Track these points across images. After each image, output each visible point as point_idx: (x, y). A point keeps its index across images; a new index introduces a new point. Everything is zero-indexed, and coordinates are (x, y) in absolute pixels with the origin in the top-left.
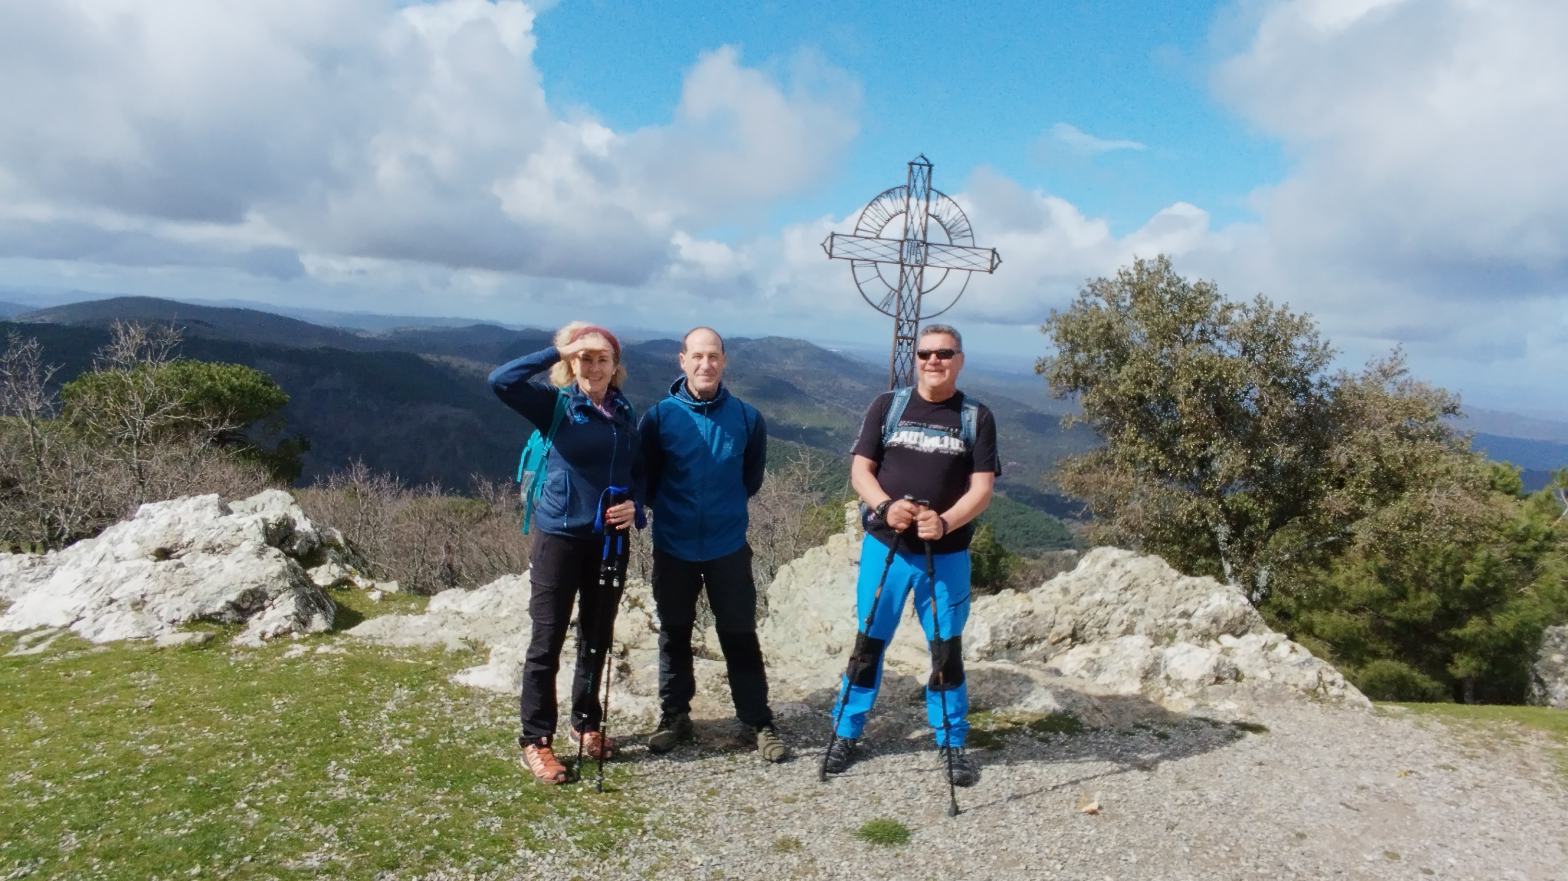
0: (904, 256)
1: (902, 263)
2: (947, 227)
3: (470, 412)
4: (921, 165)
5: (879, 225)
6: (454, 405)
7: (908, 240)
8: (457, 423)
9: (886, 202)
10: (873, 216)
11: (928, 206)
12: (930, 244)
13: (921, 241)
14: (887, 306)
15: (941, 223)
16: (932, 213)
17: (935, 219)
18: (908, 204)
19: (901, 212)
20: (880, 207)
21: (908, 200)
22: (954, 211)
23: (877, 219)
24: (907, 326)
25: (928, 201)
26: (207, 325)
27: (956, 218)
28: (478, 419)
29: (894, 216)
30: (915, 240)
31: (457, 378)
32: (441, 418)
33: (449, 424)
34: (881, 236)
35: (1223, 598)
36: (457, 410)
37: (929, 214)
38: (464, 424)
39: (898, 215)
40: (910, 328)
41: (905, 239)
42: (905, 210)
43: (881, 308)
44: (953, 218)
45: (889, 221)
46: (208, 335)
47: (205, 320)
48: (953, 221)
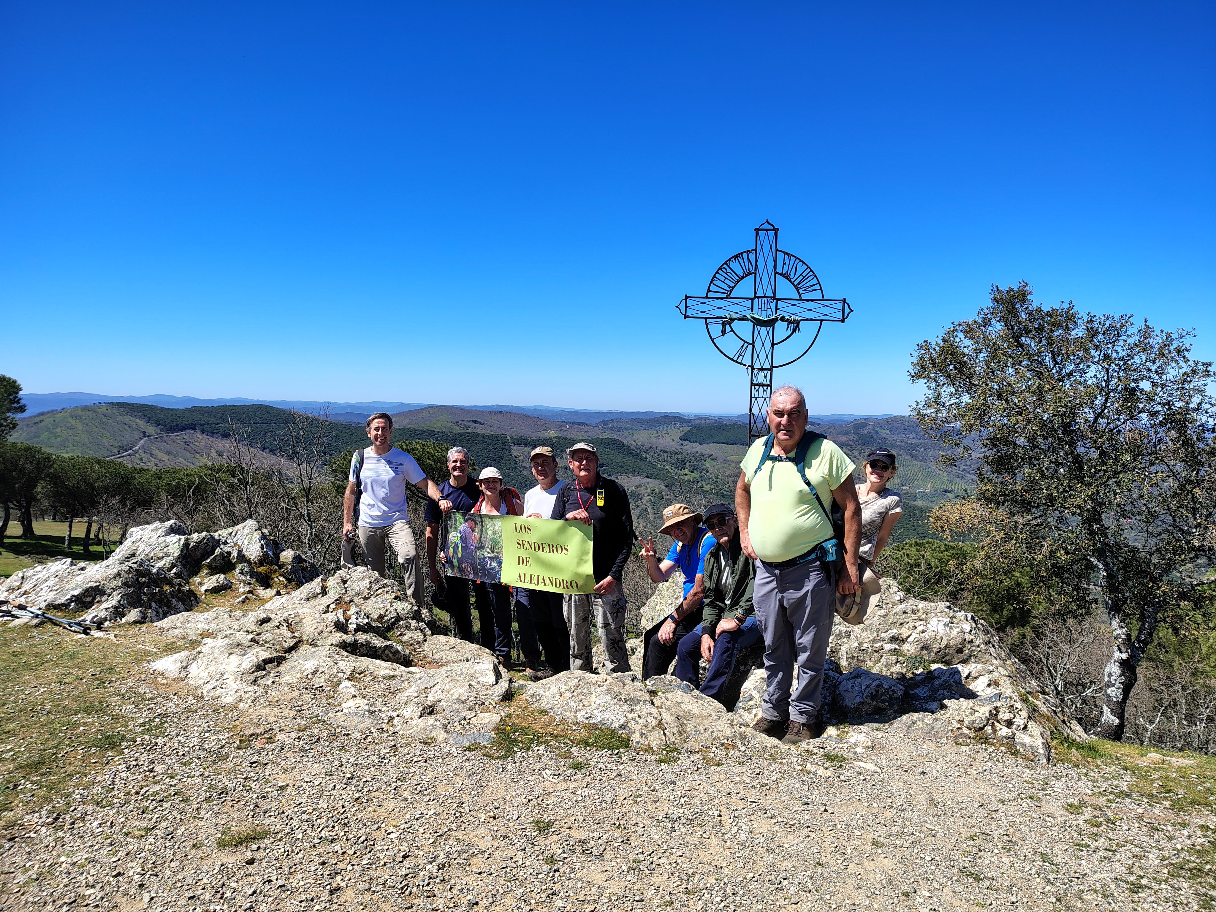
2: (796, 283)
3: (657, 482)
4: (767, 230)
5: (729, 286)
6: (646, 477)
7: (758, 297)
8: (649, 490)
9: (735, 266)
10: (723, 279)
11: (775, 266)
12: (780, 300)
13: (771, 298)
14: (741, 357)
15: (789, 280)
16: (780, 272)
17: (784, 276)
18: (756, 265)
19: (750, 274)
20: (729, 270)
21: (756, 262)
22: (801, 268)
23: (726, 281)
24: (762, 374)
25: (775, 261)
26: (480, 423)
27: (804, 275)
28: (663, 487)
29: (743, 277)
30: (765, 297)
31: (648, 457)
32: (637, 487)
33: (642, 490)
34: (731, 296)
35: (941, 624)
36: (648, 480)
37: (776, 273)
38: (653, 491)
39: (747, 276)
40: (765, 376)
41: (755, 297)
42: (753, 271)
43: (735, 359)
44: (801, 275)
45: (738, 281)
46: (480, 430)
47: (479, 420)
48: (801, 277)
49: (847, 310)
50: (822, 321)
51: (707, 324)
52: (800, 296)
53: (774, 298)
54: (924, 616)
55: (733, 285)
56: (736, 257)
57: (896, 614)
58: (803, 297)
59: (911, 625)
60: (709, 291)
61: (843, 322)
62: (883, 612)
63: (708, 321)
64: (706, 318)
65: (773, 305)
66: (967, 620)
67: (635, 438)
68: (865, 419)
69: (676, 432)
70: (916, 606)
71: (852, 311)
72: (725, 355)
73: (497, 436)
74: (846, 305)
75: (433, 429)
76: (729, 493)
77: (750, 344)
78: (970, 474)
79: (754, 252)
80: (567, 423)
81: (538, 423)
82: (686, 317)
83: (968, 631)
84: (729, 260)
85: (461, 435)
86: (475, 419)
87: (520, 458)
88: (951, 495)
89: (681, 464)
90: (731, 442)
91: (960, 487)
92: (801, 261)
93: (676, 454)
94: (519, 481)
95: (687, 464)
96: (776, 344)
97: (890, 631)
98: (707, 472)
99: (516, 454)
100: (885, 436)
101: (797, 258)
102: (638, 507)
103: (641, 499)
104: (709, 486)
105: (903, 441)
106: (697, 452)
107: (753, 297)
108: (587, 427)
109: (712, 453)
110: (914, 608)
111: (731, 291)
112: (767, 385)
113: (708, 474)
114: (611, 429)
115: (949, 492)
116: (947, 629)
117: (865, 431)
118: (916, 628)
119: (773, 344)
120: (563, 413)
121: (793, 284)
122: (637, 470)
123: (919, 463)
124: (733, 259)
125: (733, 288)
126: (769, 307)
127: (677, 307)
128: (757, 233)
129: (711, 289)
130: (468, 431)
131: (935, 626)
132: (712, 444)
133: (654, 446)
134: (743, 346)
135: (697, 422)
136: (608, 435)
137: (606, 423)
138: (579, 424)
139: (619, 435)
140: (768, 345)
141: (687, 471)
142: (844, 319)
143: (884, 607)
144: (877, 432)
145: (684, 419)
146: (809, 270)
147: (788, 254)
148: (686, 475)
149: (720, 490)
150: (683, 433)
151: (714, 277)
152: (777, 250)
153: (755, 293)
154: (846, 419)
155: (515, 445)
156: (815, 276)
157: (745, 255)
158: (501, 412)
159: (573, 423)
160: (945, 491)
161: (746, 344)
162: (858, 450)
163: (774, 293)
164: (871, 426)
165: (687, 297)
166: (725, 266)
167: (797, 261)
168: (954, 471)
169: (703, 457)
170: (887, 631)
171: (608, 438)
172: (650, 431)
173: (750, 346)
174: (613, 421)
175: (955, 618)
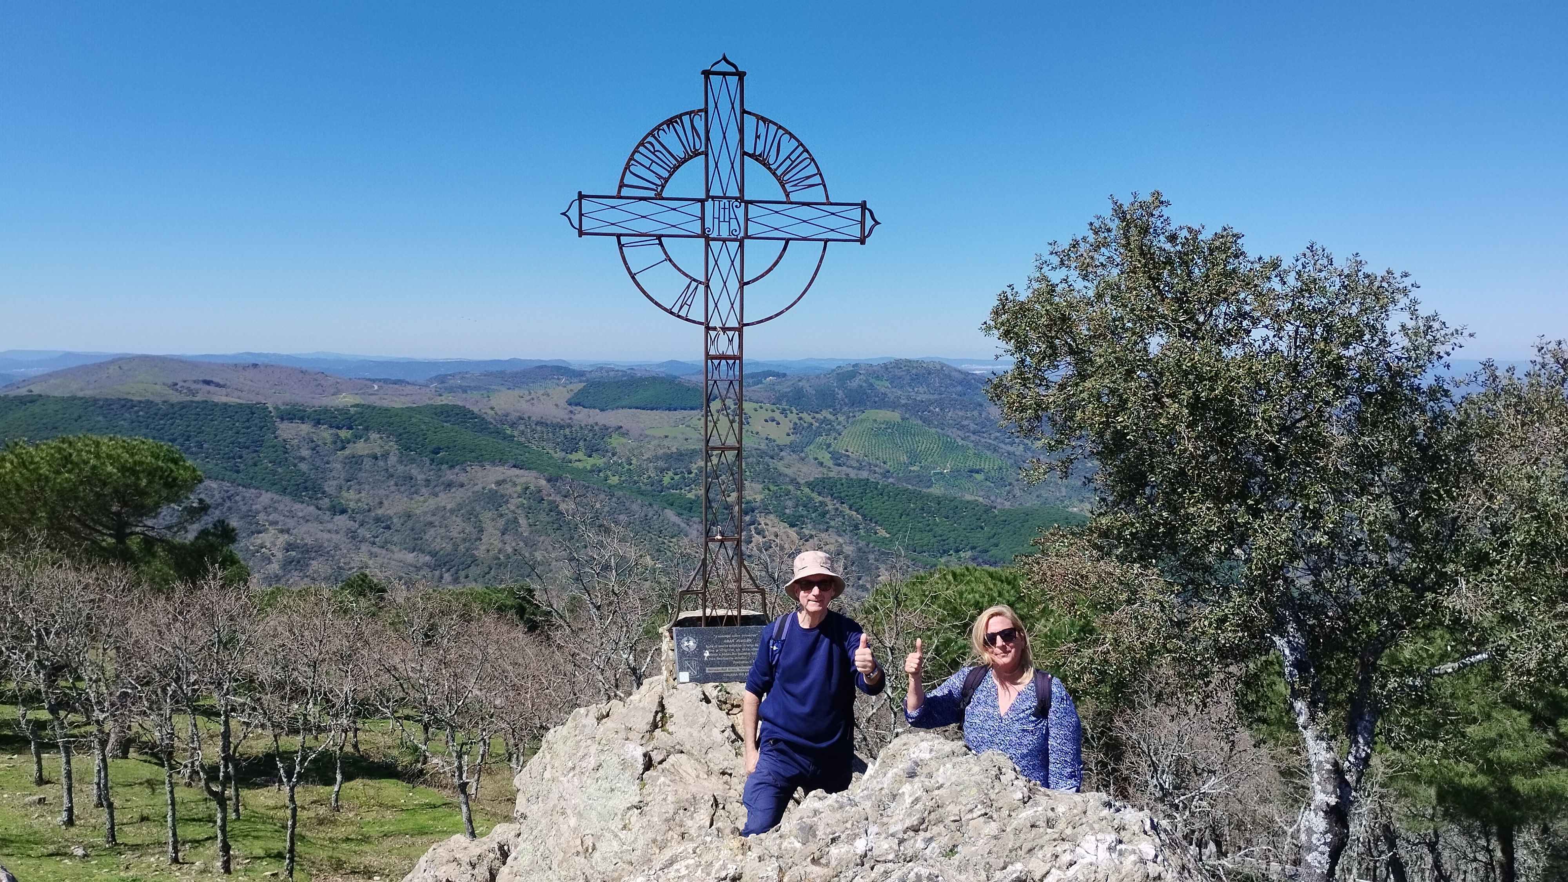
0: (709, 223)
1: (704, 235)
2: (779, 172)
3: (534, 473)
4: (724, 74)
5: (660, 177)
6: (514, 466)
7: (713, 198)
8: (519, 488)
9: (669, 138)
10: (647, 163)
11: (742, 140)
12: (752, 202)
13: (736, 199)
14: (686, 307)
15: (767, 166)
16: (751, 152)
17: (757, 160)
18: (708, 139)
19: (696, 154)
20: (658, 147)
21: (707, 132)
22: (787, 146)
23: (654, 167)
24: (723, 339)
25: (741, 131)
26: (218, 385)
27: (793, 157)
28: (543, 482)
29: (685, 161)
30: (725, 197)
31: (516, 433)
32: (499, 483)
33: (508, 489)
34: (664, 195)
35: (1103, 847)
36: (517, 471)
37: (744, 153)
38: (527, 488)
39: (691, 158)
40: (731, 341)
41: (708, 197)
42: (703, 149)
43: (675, 310)
44: (788, 157)
45: (676, 168)
46: (220, 397)
47: (215, 380)
48: (788, 162)
49: (869, 222)
50: (826, 241)
51: (621, 246)
52: (787, 195)
53: (741, 199)
54: (1069, 831)
55: (665, 174)
56: (670, 122)
57: (1017, 831)
58: (793, 197)
59: (1049, 851)
60: (622, 185)
61: (863, 242)
62: (992, 828)
63: (624, 240)
64: (619, 236)
65: (740, 212)
66: (1145, 833)
67: (493, 402)
68: (854, 366)
69: (561, 392)
70: (1053, 809)
71: (877, 223)
72: (656, 303)
73: (250, 407)
74: (867, 213)
75: (129, 397)
76: (649, 488)
77: (701, 283)
78: (1006, 444)
79: (703, 114)
80: (374, 381)
81: (323, 382)
82: (581, 233)
83: (1151, 857)
84: (658, 128)
85: (183, 406)
86: (208, 378)
87: (293, 442)
88: (980, 477)
89: (571, 445)
90: (649, 406)
91: (991, 465)
92: (787, 132)
93: (562, 427)
94: (293, 482)
95: (581, 443)
96: (748, 283)
97: (1010, 868)
98: (614, 454)
99: (285, 436)
100: (883, 390)
101: (780, 127)
102: (502, 515)
103: (507, 502)
104: (617, 477)
105: (909, 398)
106: (596, 424)
107: (703, 196)
108: (409, 387)
109: (620, 424)
110: (1051, 814)
111: (663, 187)
112: (734, 358)
113: (615, 458)
114: (451, 390)
115: (978, 472)
116: (1115, 856)
117: (854, 384)
118: (1057, 857)
119: (743, 284)
120: (366, 364)
121: (774, 174)
122: (498, 456)
123: (933, 430)
124: (665, 127)
125: (667, 180)
126: (732, 216)
127: (563, 214)
128: (707, 78)
129: (626, 182)
130: (196, 399)
131: (1092, 850)
132: (620, 411)
133: (526, 416)
134: (688, 287)
135: (593, 375)
136: (447, 400)
137: (442, 379)
138: (395, 382)
139: (465, 399)
140: (733, 285)
141: (580, 455)
142: (865, 237)
143: (995, 816)
144: (871, 385)
145: (574, 371)
146: (801, 149)
147: (764, 120)
148: (580, 461)
149: (635, 482)
150: (572, 394)
151: (631, 158)
152: (744, 112)
153: (708, 191)
154: (826, 366)
155: (282, 419)
156: (813, 160)
157: (686, 119)
158: (255, 365)
159: (385, 381)
160: (971, 471)
161: (694, 284)
162: (844, 414)
163: (742, 190)
164: (862, 377)
165: (581, 197)
166: (650, 139)
167: (781, 132)
168: (983, 440)
169: (606, 431)
170: (1004, 868)
171: (447, 405)
172: (518, 392)
173: (702, 288)
174: (453, 375)
175: (1124, 829)
